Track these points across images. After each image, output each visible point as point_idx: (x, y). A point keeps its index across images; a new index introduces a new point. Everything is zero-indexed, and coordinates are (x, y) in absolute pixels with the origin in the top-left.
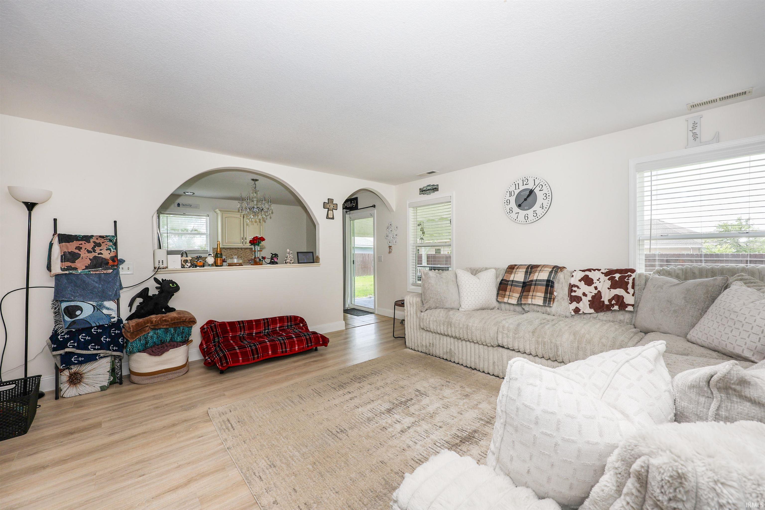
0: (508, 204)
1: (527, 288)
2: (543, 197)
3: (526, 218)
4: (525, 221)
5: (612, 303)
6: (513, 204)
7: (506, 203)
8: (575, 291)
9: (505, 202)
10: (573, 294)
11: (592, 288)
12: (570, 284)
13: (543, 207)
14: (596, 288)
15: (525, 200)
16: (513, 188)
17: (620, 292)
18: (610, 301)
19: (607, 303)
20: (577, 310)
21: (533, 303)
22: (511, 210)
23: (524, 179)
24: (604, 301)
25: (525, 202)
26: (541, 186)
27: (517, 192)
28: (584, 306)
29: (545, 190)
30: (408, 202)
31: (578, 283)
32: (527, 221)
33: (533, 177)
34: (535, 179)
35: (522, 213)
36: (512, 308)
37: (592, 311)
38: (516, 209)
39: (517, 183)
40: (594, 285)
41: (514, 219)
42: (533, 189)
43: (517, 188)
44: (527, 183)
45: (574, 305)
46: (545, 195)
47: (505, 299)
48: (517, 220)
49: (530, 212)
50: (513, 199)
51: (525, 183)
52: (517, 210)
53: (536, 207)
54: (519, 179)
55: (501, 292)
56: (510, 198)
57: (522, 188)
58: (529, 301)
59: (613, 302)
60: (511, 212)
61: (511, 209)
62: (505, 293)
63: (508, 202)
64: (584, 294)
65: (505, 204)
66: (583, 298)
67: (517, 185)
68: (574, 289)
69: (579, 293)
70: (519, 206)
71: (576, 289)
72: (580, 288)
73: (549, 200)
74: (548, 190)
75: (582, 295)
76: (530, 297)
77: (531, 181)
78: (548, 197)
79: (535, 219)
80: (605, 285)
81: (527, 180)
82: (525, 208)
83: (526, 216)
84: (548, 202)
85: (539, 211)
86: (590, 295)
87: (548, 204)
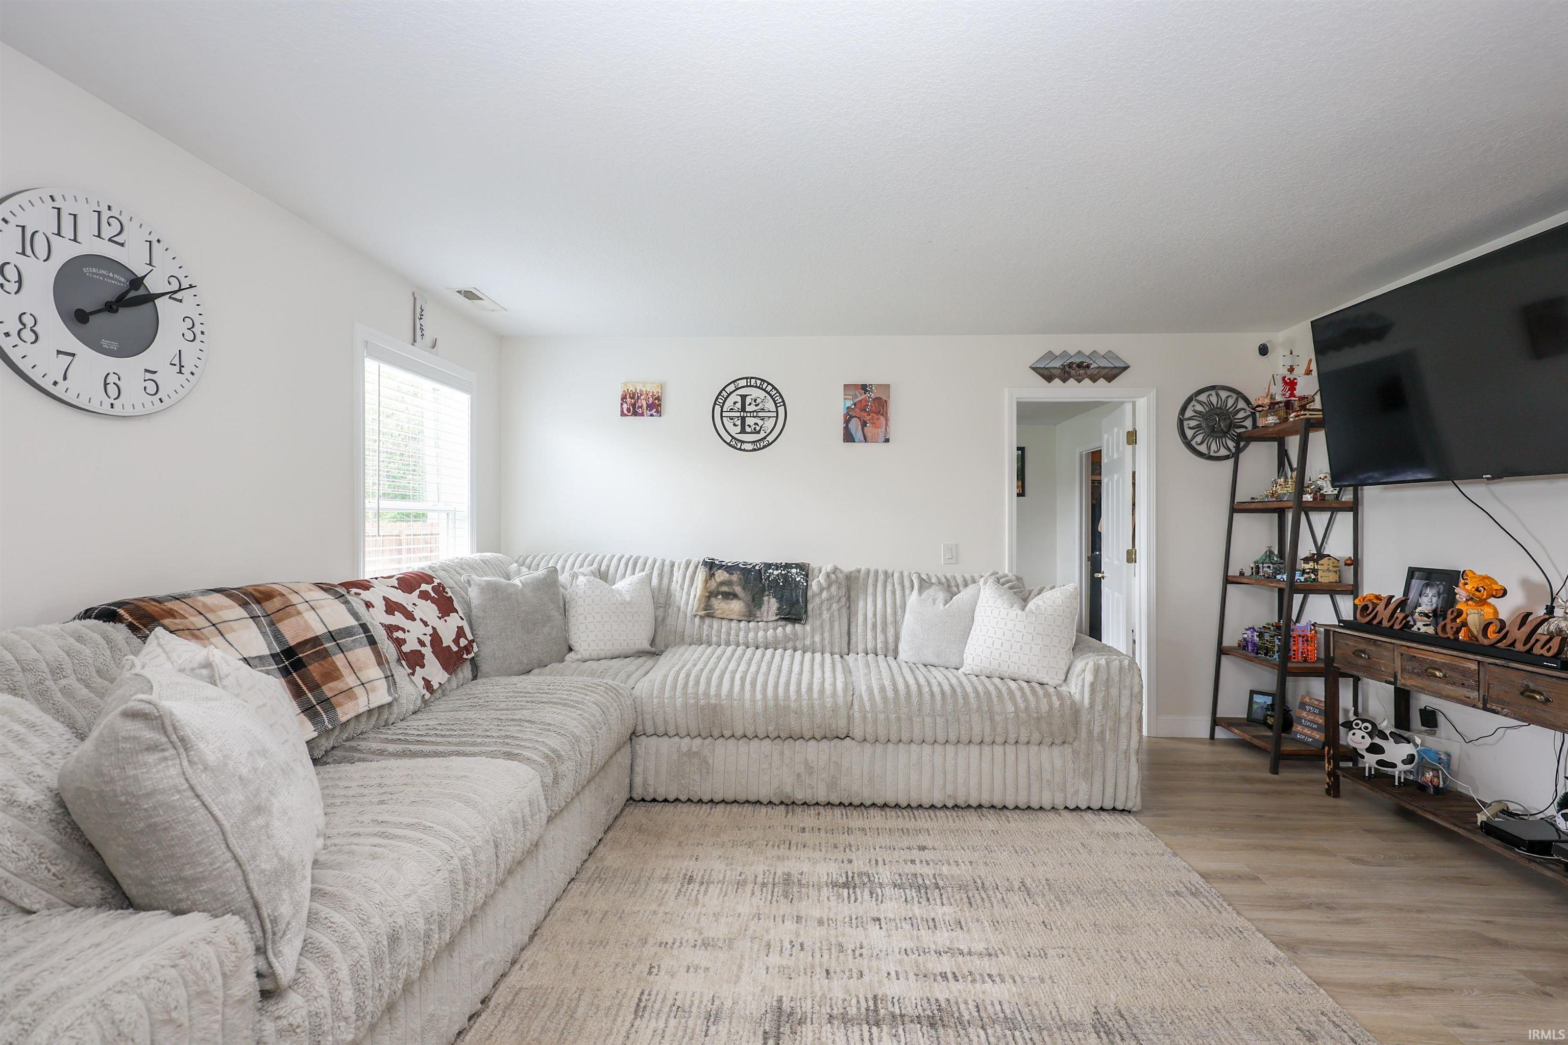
1: (316, 668)
2: (183, 326)
3: (113, 390)
4: (107, 402)
5: (462, 645)
6: (40, 300)
8: (404, 640)
10: (406, 648)
11: (417, 623)
12: (383, 626)
13: (180, 367)
14: (424, 623)
15: (107, 306)
16: (42, 221)
17: (452, 619)
18: (456, 641)
19: (455, 648)
20: (429, 685)
21: (374, 705)
22: (30, 326)
23: (106, 212)
24: (450, 648)
25: (104, 314)
26: (173, 279)
27: (65, 251)
28: (434, 670)
29: (189, 308)
31: (391, 619)
32: (117, 404)
33: (144, 228)
34: (152, 237)
35: (92, 360)
37: (448, 676)
38: (59, 331)
39: (67, 208)
40: (416, 617)
42: (143, 278)
43: (66, 233)
44: (118, 238)
45: (420, 675)
46: (189, 323)
48: (64, 384)
49: (128, 368)
50: (43, 274)
51: (107, 232)
52: (67, 337)
53: (152, 357)
54: (80, 199)
56: (23, 263)
57: (91, 245)
59: (463, 642)
60: (30, 334)
61: (28, 320)
64: (420, 643)
66: (423, 650)
67: (68, 221)
68: (396, 634)
69: (410, 643)
70: (79, 324)
71: (399, 634)
72: (404, 630)
73: (202, 346)
74: (199, 310)
75: (419, 648)
76: (359, 691)
77: (134, 238)
78: (199, 337)
79: (148, 405)
80: (427, 610)
81: (115, 224)
82: (105, 343)
83: (112, 379)
84: (200, 354)
85: (168, 378)
86: (427, 640)
87: (198, 363)
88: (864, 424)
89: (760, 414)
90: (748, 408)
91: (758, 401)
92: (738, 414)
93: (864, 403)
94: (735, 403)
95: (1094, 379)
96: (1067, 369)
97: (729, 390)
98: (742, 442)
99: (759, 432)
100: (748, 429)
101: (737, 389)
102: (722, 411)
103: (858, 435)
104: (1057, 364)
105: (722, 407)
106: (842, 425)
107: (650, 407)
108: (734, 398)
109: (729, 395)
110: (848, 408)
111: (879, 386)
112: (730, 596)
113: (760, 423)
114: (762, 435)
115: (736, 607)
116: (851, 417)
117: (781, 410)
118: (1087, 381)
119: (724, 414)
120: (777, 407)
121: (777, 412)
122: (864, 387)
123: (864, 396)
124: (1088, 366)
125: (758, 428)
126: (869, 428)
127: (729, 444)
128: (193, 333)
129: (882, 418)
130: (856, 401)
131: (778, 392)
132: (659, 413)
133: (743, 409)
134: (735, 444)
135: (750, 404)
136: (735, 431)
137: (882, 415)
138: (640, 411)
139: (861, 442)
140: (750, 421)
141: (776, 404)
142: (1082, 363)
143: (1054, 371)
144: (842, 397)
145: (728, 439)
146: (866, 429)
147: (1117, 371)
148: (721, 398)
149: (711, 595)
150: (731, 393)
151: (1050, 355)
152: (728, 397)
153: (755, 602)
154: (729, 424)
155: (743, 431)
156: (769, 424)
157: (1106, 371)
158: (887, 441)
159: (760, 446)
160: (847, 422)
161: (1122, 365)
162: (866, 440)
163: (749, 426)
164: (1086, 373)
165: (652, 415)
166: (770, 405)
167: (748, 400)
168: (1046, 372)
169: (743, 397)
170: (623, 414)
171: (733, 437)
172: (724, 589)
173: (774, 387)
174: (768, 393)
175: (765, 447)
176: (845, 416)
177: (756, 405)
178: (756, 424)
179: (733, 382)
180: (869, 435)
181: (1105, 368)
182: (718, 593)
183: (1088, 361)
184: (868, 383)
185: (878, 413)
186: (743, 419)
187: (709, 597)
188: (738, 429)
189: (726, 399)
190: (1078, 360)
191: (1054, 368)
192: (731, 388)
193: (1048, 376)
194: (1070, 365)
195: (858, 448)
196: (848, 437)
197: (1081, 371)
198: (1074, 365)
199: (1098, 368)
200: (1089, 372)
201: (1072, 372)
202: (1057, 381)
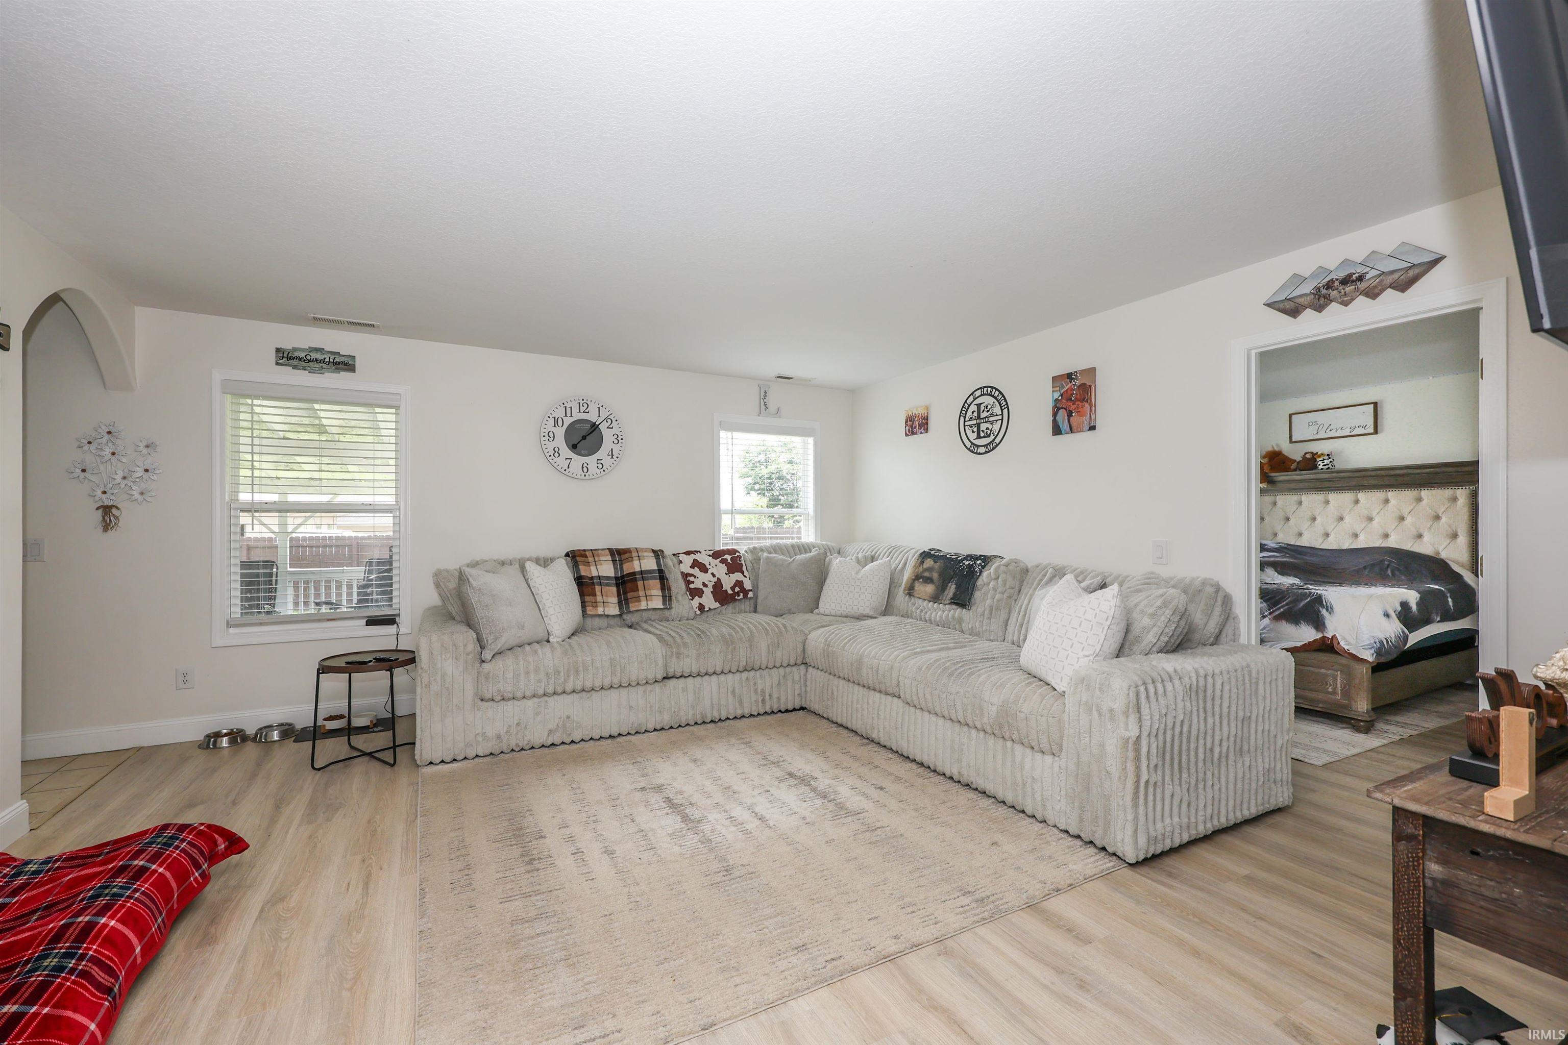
0: (551, 439)
1: (629, 585)
2: (613, 439)
3: (585, 470)
4: (583, 474)
5: (736, 591)
6: (560, 442)
7: (547, 437)
8: (693, 582)
9: (544, 434)
10: (692, 586)
11: (709, 575)
12: (682, 573)
13: (612, 455)
14: (714, 575)
15: (584, 438)
16: (560, 413)
17: (737, 576)
18: (733, 588)
19: (730, 592)
20: (701, 607)
21: (650, 607)
22: (556, 452)
23: (582, 402)
24: (726, 591)
25: (583, 441)
26: (609, 420)
27: (568, 421)
28: (708, 600)
29: (616, 430)
30: (218, 376)
31: (691, 571)
32: (587, 474)
33: (597, 403)
34: (600, 406)
35: (578, 460)
36: (612, 622)
37: (717, 605)
38: (566, 452)
39: (568, 406)
40: (710, 572)
41: (563, 469)
42: (597, 423)
43: (569, 414)
44: (587, 411)
45: (697, 601)
46: (616, 436)
47: (599, 608)
48: (567, 470)
49: (591, 460)
50: (560, 432)
51: (582, 409)
52: (569, 453)
53: (602, 453)
54: (573, 400)
55: (587, 598)
56: (554, 429)
57: (577, 416)
58: (643, 605)
59: (737, 589)
60: (556, 455)
61: (556, 450)
62: (596, 599)
63: (552, 436)
64: (705, 585)
65: (544, 438)
66: (704, 589)
67: (568, 410)
68: (689, 578)
69: (697, 584)
70: (574, 447)
71: (692, 579)
72: (695, 577)
73: (621, 445)
74: (620, 430)
75: (701, 587)
76: (643, 599)
77: (593, 409)
78: (620, 441)
79: (599, 473)
80: (720, 570)
81: (586, 405)
82: (583, 452)
83: (585, 465)
84: (621, 449)
85: (607, 461)
86: (710, 585)
87: (620, 452)
88: (1070, 415)
89: (991, 419)
90: (983, 415)
91: (989, 407)
92: (975, 422)
93: (1069, 392)
94: (973, 412)
95: (1372, 294)
96: (1324, 291)
97: (969, 402)
98: (978, 446)
99: (989, 436)
100: (982, 434)
101: (975, 399)
102: (965, 421)
103: (1065, 427)
104: (1307, 288)
105: (965, 418)
106: (1052, 418)
107: (921, 426)
108: (973, 408)
109: (969, 406)
110: (1056, 400)
111: (1083, 372)
112: (929, 580)
113: (990, 427)
114: (992, 437)
115: (930, 589)
116: (1059, 409)
117: (1005, 411)
118: (1361, 300)
119: (966, 424)
120: (1002, 410)
121: (1002, 415)
122: (1069, 376)
123: (1070, 385)
124: (1361, 278)
125: (989, 432)
126: (1075, 419)
127: (969, 449)
128: (618, 439)
129: (1087, 405)
130: (1062, 391)
131: (1003, 396)
132: (927, 430)
133: (979, 417)
134: (973, 449)
135: (983, 411)
136: (972, 436)
137: (1087, 401)
138: (915, 431)
139: (1067, 433)
140: (983, 427)
141: (1001, 407)
142: (1350, 275)
143: (1301, 300)
144: (1051, 389)
145: (968, 444)
146: (1071, 419)
147: (1417, 271)
148: (965, 408)
149: (917, 577)
150: (971, 404)
151: (1296, 279)
152: (968, 408)
153: (942, 588)
154: (969, 432)
155: (979, 437)
156: (996, 427)
157: (1396, 276)
158: (1093, 428)
159: (991, 448)
160: (1055, 415)
161: (1427, 258)
162: (1072, 431)
163: (983, 431)
164: (1356, 290)
165: (921, 433)
166: (997, 410)
167: (982, 408)
168: (1288, 305)
169: (979, 405)
170: (906, 435)
171: (972, 443)
172: (926, 574)
173: (1000, 392)
174: (995, 398)
175: (993, 449)
176: (1054, 408)
177: (988, 411)
178: (987, 429)
179: (972, 394)
180: (1074, 425)
181: (1392, 272)
182: (922, 577)
183: (1360, 270)
184: (1073, 371)
185: (1083, 400)
186: (978, 425)
187: (914, 580)
188: (975, 435)
189: (967, 410)
190: (1342, 274)
191: (1301, 296)
192: (971, 399)
193: (1292, 309)
194: (1329, 285)
195: (1066, 439)
196: (1057, 431)
197: (1349, 288)
198: (1337, 283)
199: (1379, 275)
200: (1363, 285)
201: (1334, 294)
202: (1308, 313)
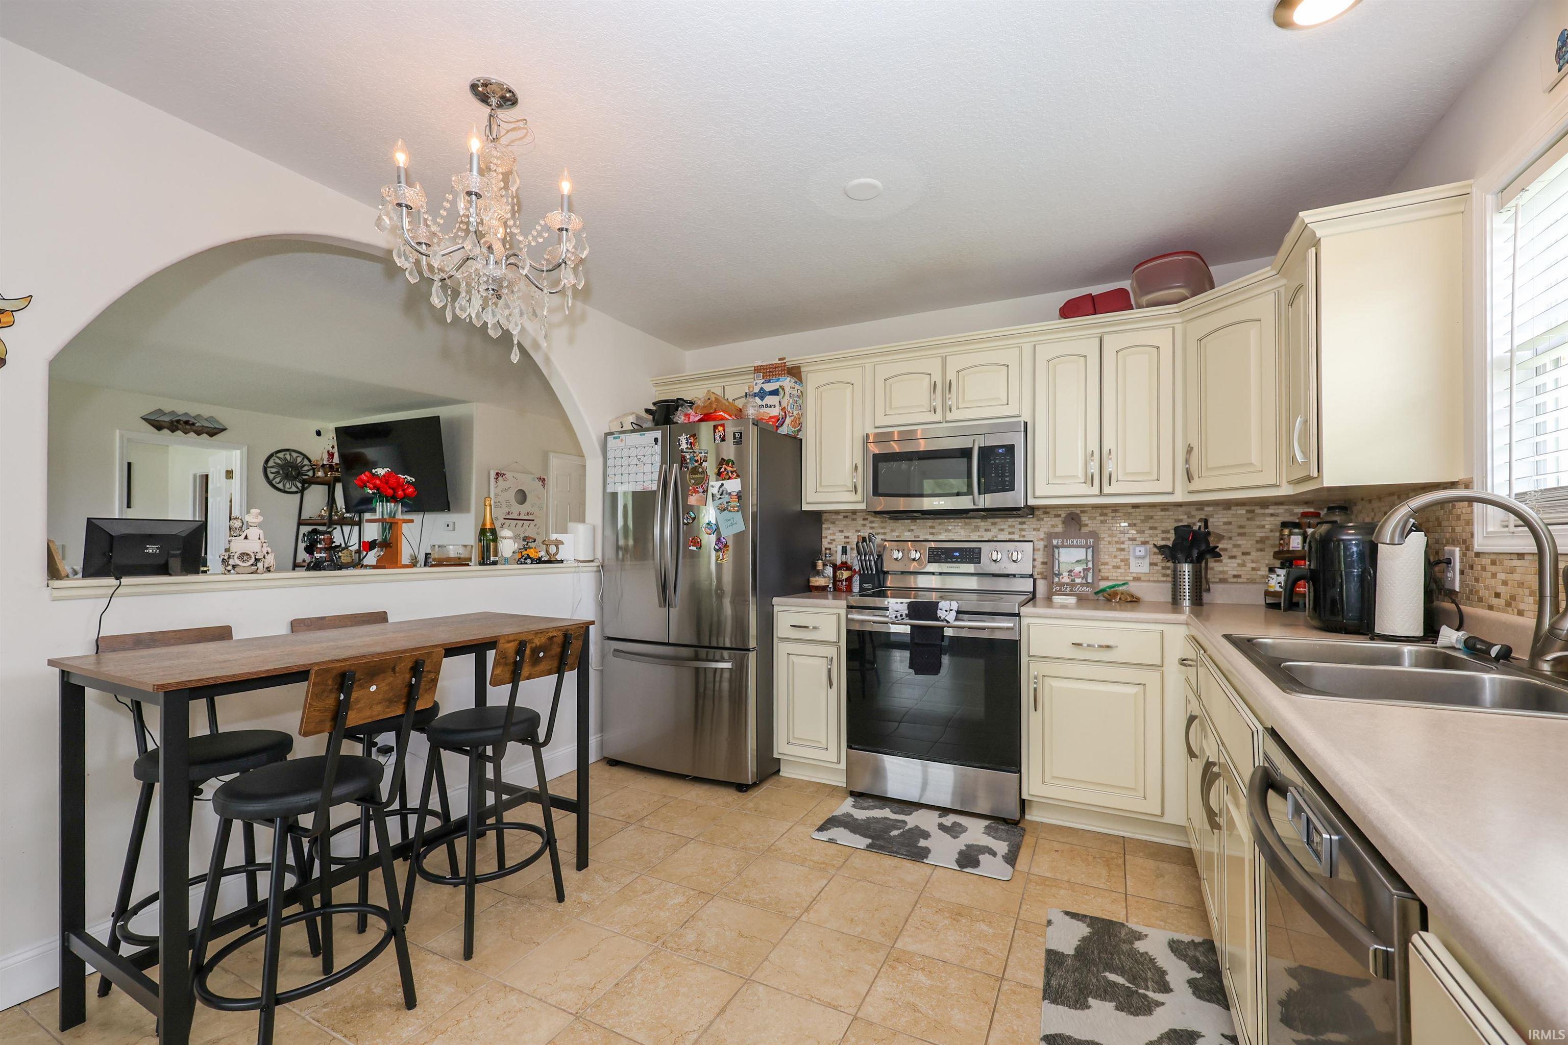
95: (198, 434)
96: (175, 423)
104: (166, 419)
118: (192, 434)
124: (193, 424)
142: (189, 421)
143: (163, 423)
147: (217, 431)
151: (159, 412)
157: (208, 429)
161: (221, 427)
164: (191, 429)
168: (156, 423)
181: (207, 427)
183: (193, 420)
190: (185, 419)
191: (164, 421)
193: (157, 426)
194: (178, 421)
197: (188, 427)
198: (182, 422)
199: (201, 426)
200: (194, 428)
201: (180, 426)
202: (166, 431)
